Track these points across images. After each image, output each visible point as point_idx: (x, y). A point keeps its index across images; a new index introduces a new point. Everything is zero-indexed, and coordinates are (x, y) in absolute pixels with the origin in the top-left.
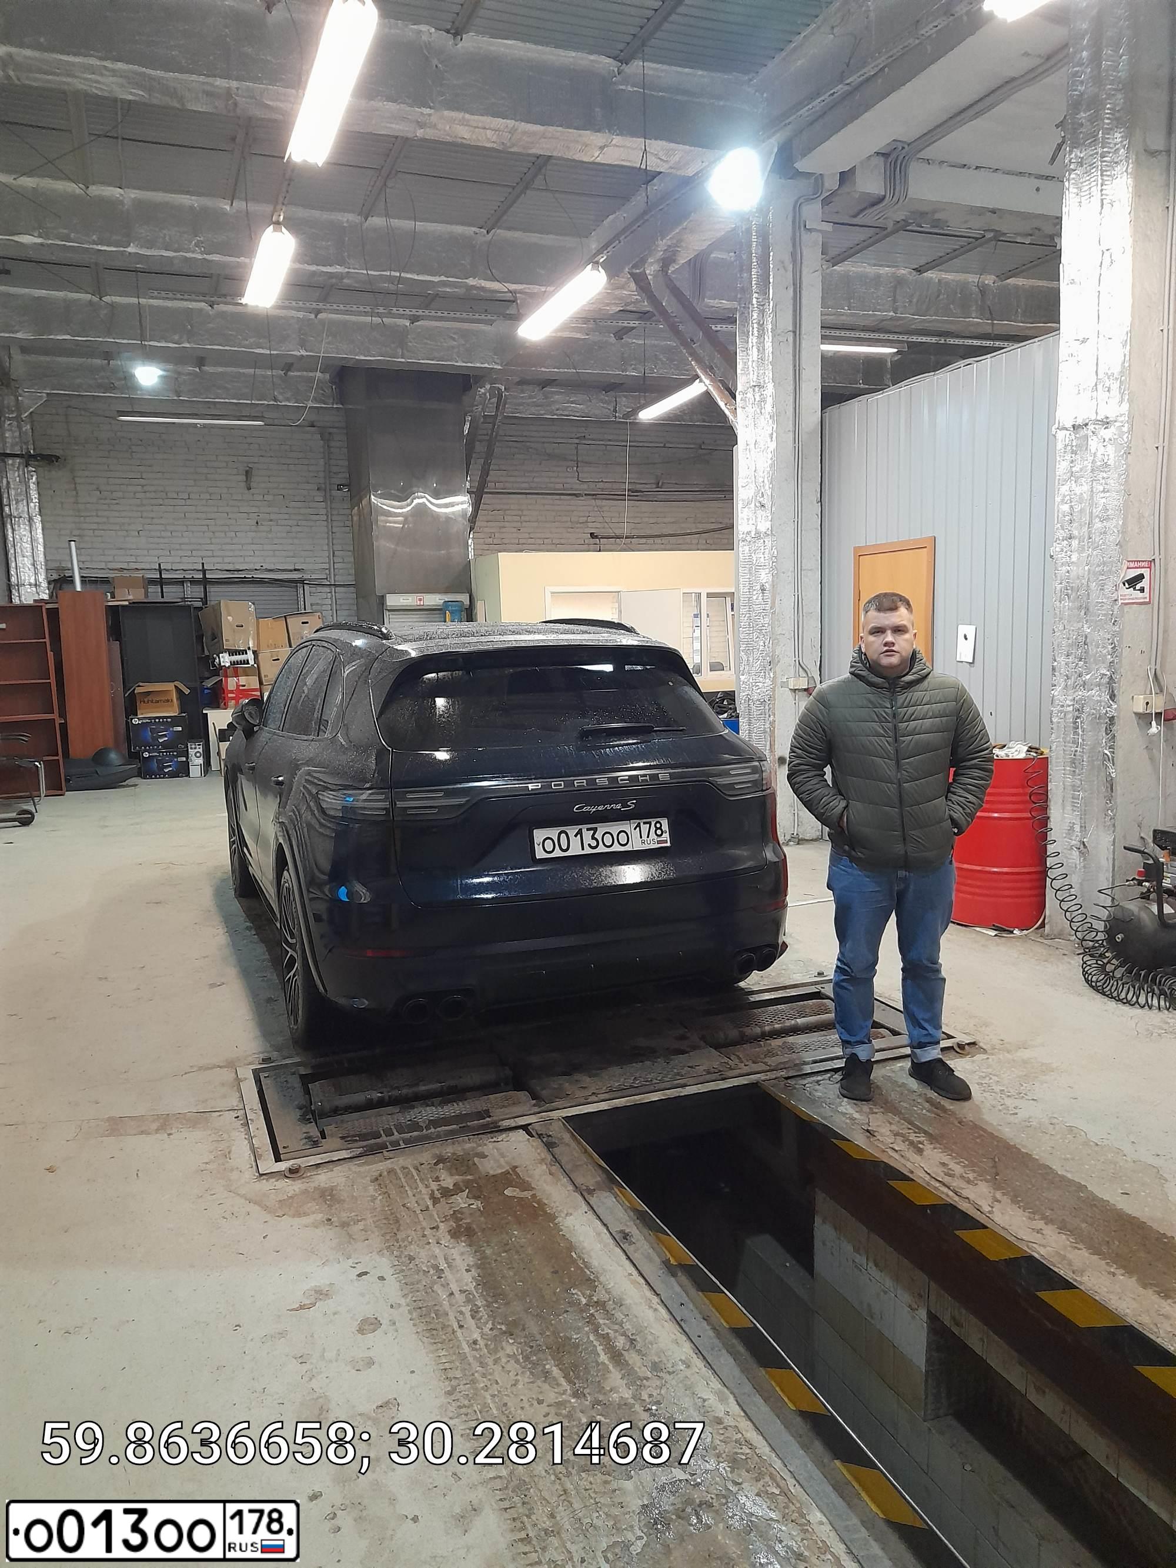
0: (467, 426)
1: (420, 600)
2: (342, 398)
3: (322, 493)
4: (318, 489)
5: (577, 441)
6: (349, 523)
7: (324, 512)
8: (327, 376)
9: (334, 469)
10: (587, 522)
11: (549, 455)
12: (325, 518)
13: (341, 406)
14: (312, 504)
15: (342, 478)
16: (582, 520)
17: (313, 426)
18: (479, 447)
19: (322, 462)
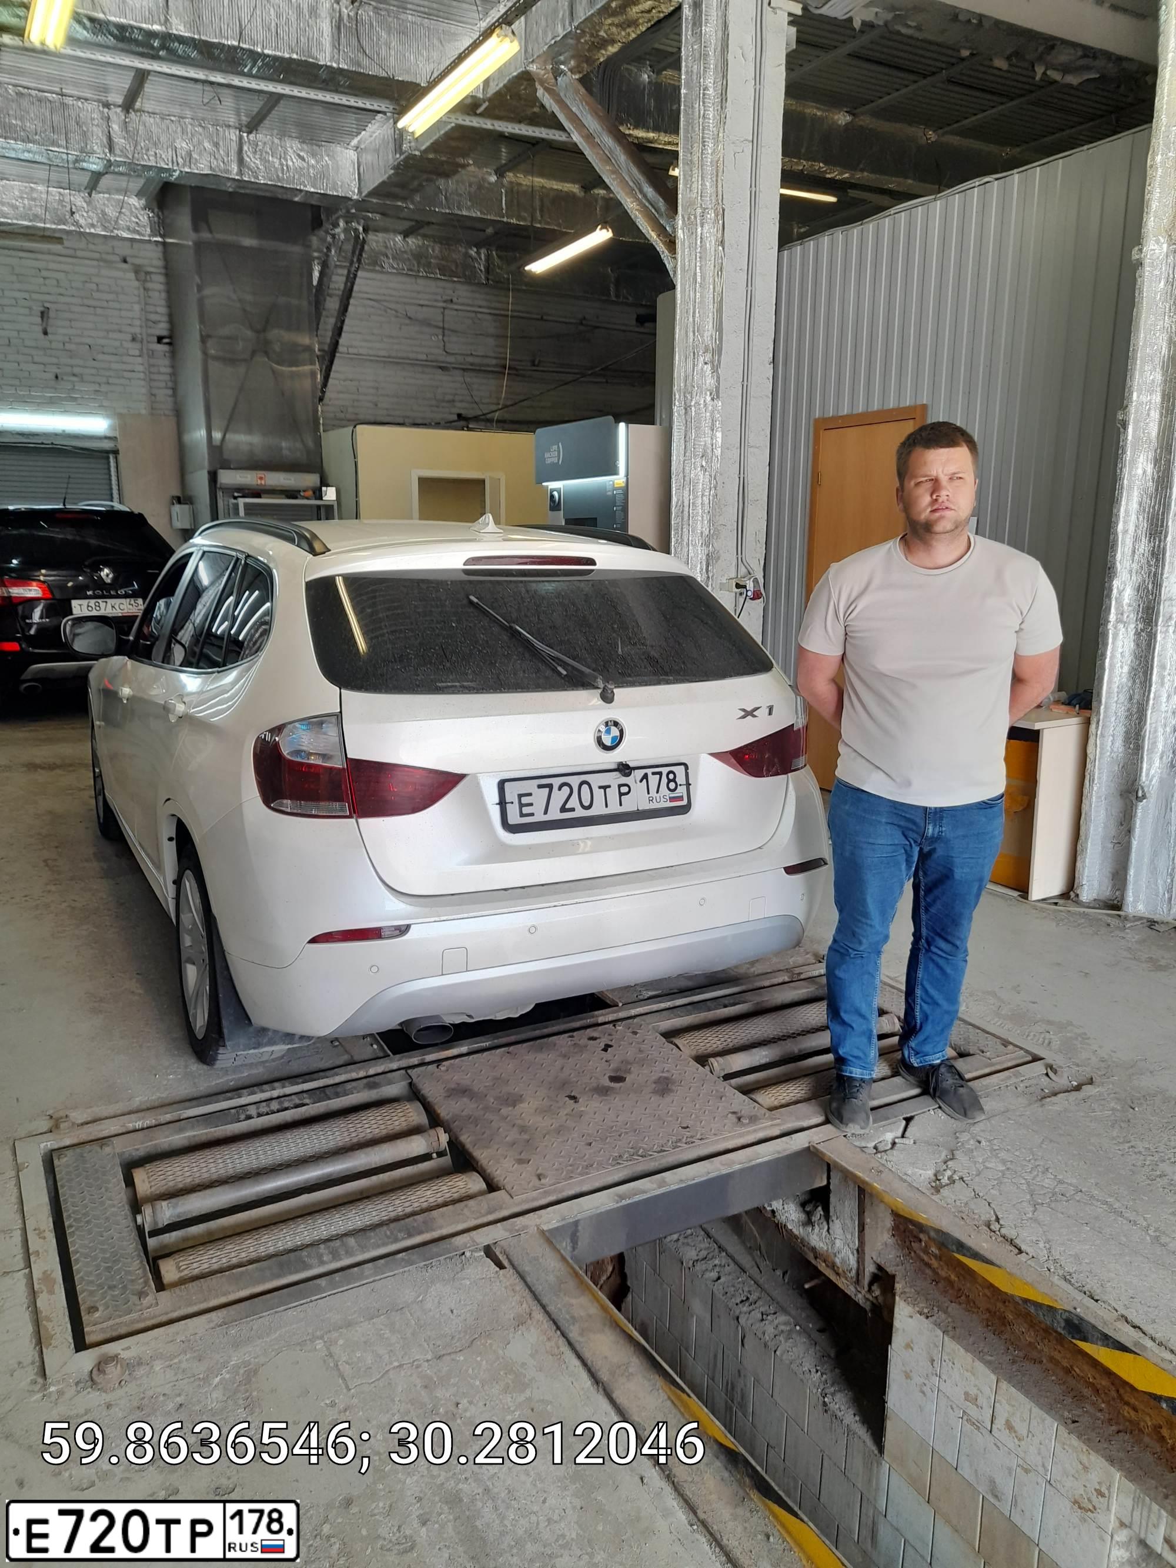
0: (316, 274)
1: (261, 478)
2: (162, 226)
3: (138, 345)
4: (134, 339)
5: (444, 305)
6: (170, 384)
7: (141, 368)
8: (143, 202)
9: (153, 317)
10: (453, 401)
11: (410, 318)
12: (142, 375)
13: (159, 239)
14: (126, 359)
15: (162, 329)
16: (450, 397)
17: (125, 261)
18: (332, 304)
19: (137, 307)
